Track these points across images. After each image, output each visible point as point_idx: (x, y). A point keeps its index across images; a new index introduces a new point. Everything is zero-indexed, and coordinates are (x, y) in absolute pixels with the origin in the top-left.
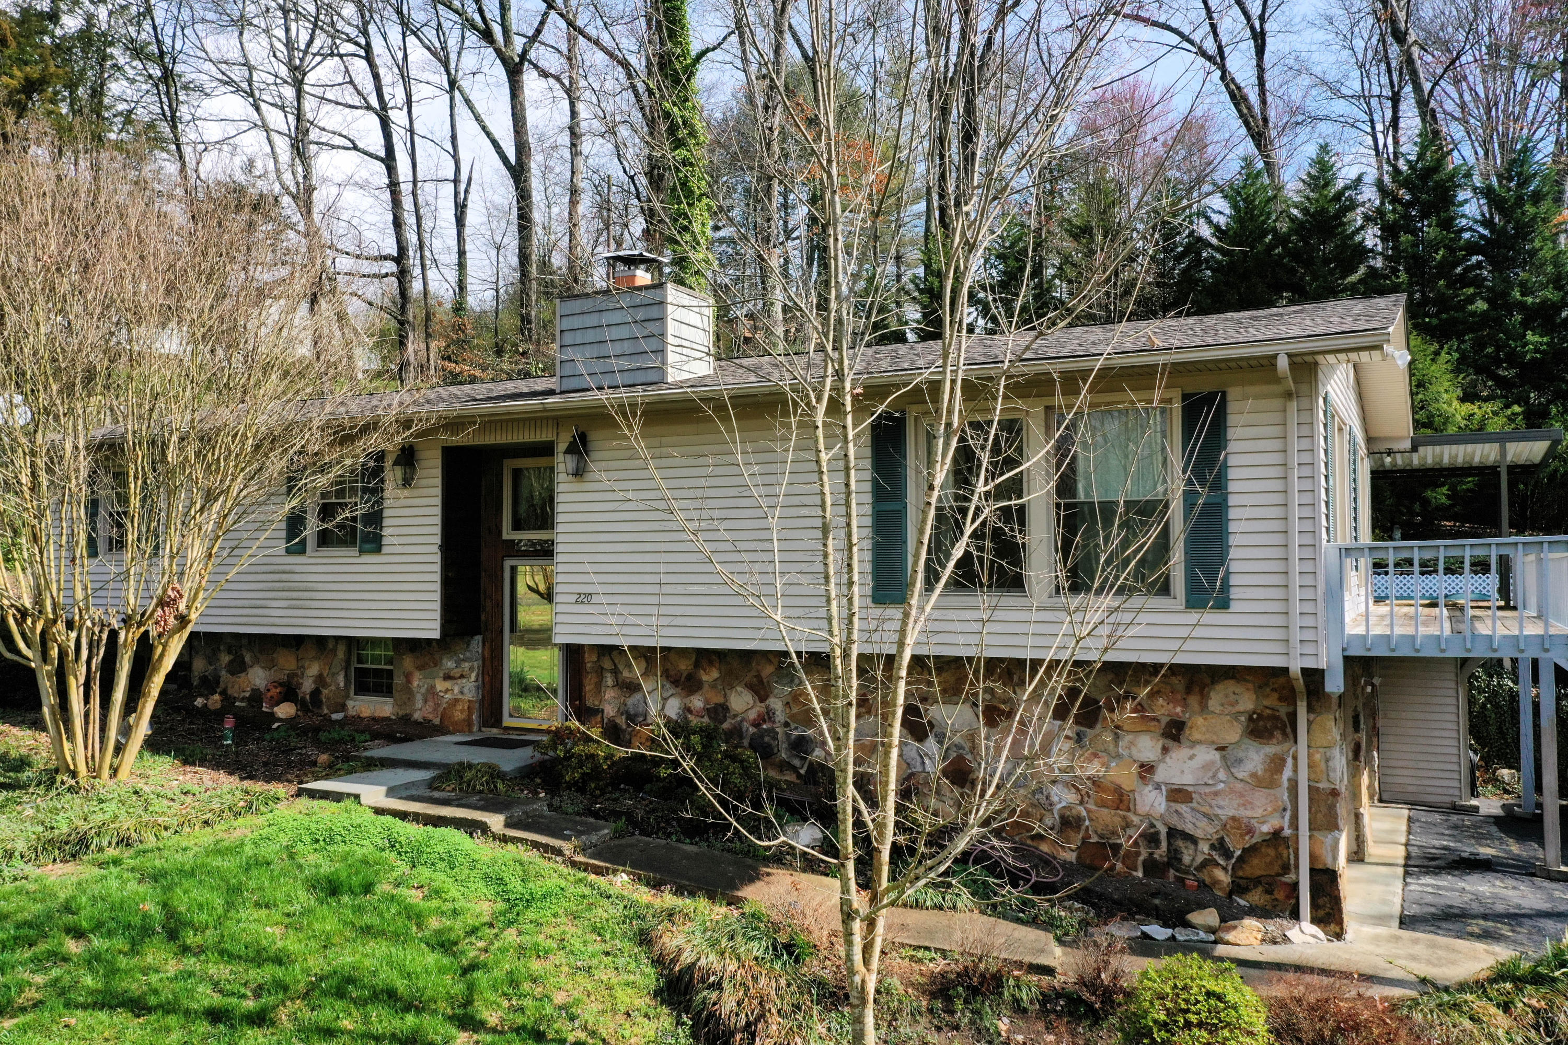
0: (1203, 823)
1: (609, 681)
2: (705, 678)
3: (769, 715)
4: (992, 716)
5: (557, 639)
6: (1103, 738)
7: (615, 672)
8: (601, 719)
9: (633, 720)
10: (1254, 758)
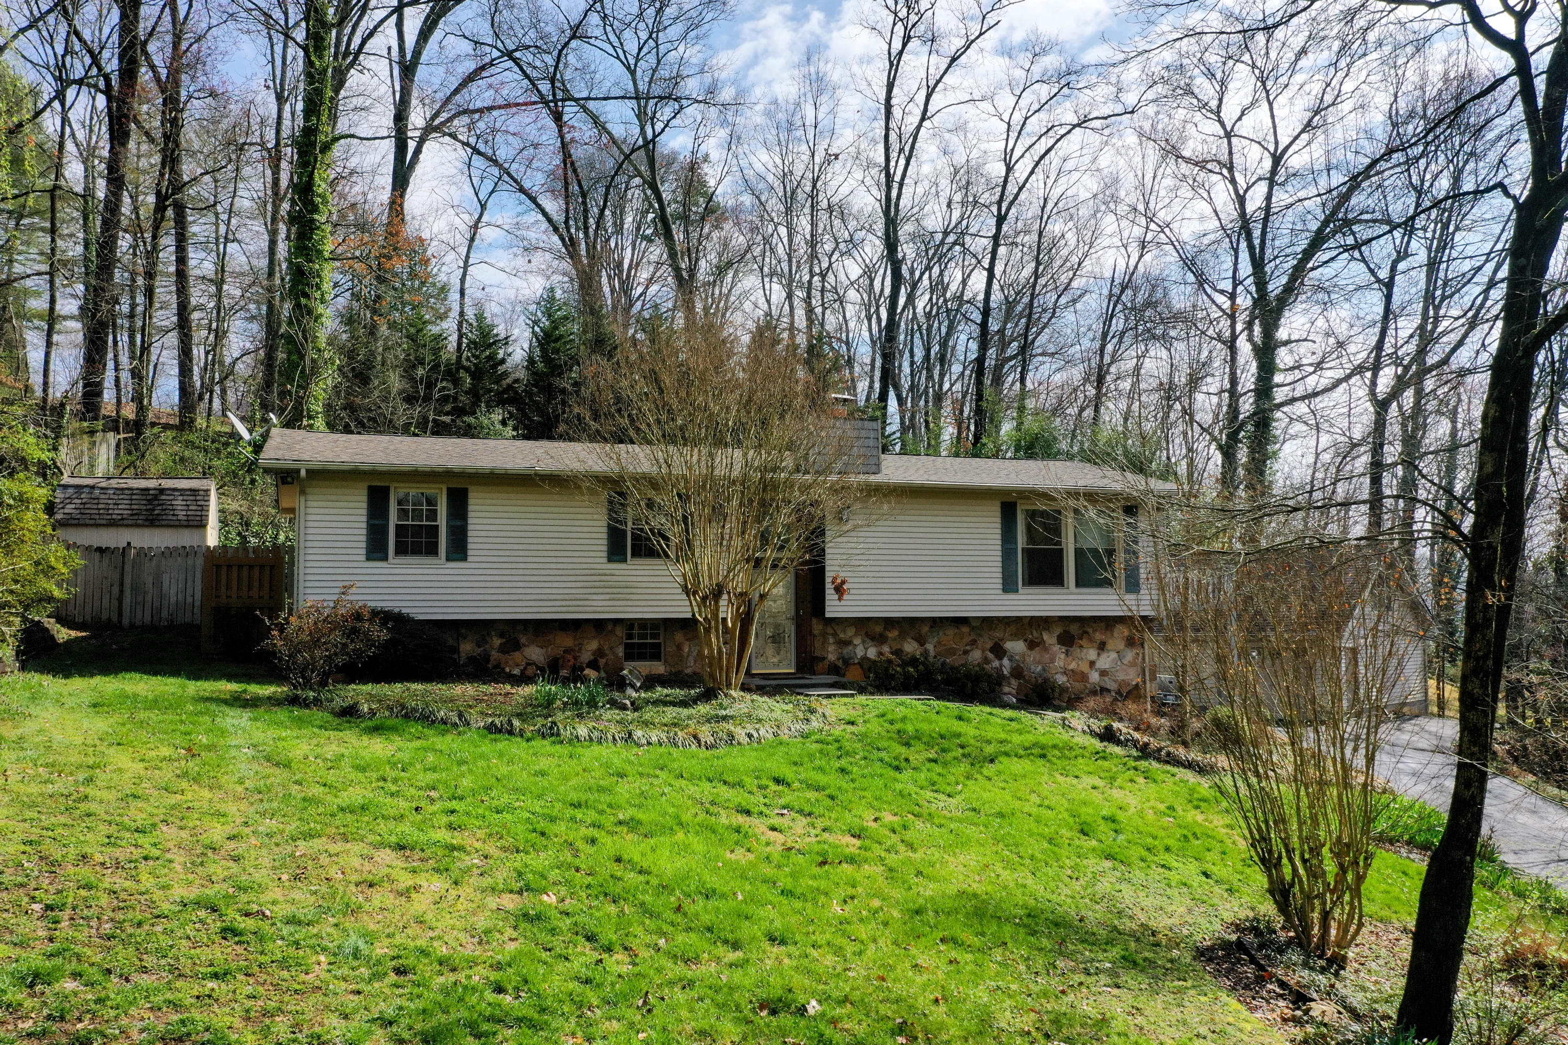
0: (1113, 684)
2: (890, 635)
3: (926, 651)
4: (1032, 645)
5: (828, 615)
6: (1076, 651)
7: (835, 635)
8: (826, 662)
9: (847, 662)
10: (1129, 655)
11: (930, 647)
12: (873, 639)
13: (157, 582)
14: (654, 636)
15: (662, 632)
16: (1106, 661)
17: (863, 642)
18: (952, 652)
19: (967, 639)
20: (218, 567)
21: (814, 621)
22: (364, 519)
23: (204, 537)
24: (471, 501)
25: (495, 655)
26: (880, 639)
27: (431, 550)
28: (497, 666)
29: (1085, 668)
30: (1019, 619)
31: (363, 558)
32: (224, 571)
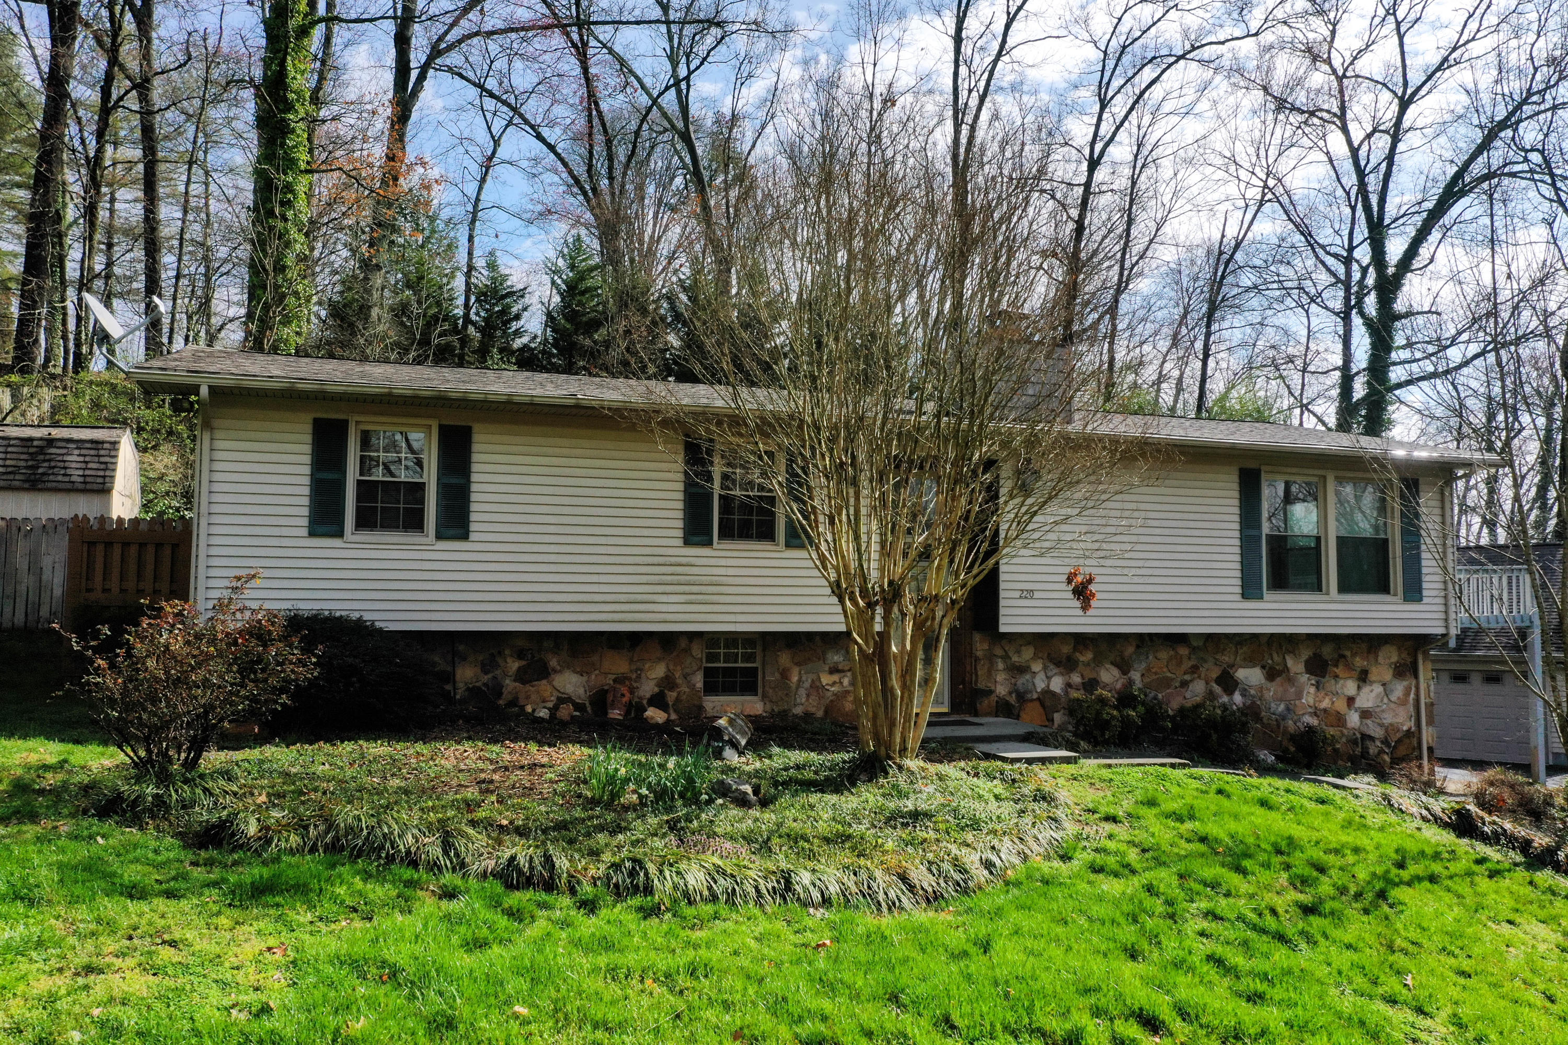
0: (1378, 729)
1: (1001, 666)
2: (1082, 658)
3: (1131, 682)
4: (1272, 674)
5: (1003, 629)
6: (1330, 684)
7: (1006, 657)
8: (993, 698)
9: (1022, 697)
10: (1399, 689)
11: (1136, 676)
12: (1058, 664)
13: (35, 567)
14: (749, 658)
15: (758, 651)
16: (1368, 697)
17: (1045, 668)
18: (1165, 683)
19: (1187, 664)
20: (92, 544)
21: (977, 637)
22: (307, 470)
23: (108, 506)
24: (475, 447)
25: (509, 685)
26: (1067, 665)
27: (414, 522)
28: (513, 703)
29: (1341, 705)
30: (1254, 637)
31: (304, 532)
32: (100, 550)
